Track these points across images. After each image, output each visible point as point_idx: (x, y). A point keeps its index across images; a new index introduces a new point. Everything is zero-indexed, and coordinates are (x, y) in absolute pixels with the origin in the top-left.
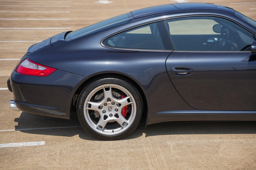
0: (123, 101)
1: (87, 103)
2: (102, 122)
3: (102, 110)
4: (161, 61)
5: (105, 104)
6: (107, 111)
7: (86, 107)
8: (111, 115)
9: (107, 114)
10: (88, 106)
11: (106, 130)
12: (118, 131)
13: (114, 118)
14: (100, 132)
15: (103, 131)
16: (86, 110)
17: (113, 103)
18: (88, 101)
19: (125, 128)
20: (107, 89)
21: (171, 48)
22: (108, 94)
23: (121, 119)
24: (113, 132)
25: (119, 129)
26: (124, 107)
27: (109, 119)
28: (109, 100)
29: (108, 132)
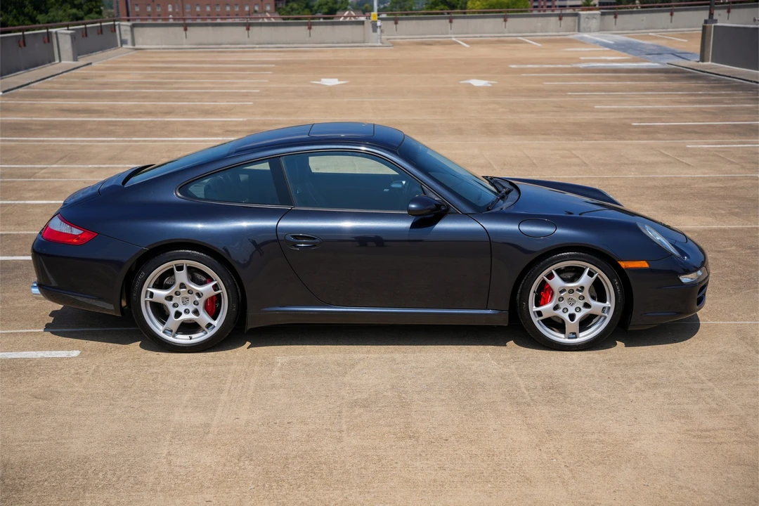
0: (207, 289)
1: (147, 291)
2: (173, 322)
3: (172, 303)
4: (271, 223)
5: (177, 293)
6: (180, 303)
7: (146, 297)
8: (187, 311)
9: (181, 309)
10: (148, 295)
11: (179, 336)
12: (198, 338)
13: (191, 316)
14: (170, 338)
15: (174, 336)
16: (146, 301)
17: (190, 292)
18: (148, 287)
19: (210, 333)
20: (180, 268)
21: (290, 202)
22: (181, 276)
23: (204, 318)
24: (191, 338)
25: (201, 334)
26: (210, 298)
27: (184, 317)
28: (182, 286)
29: (183, 339)
